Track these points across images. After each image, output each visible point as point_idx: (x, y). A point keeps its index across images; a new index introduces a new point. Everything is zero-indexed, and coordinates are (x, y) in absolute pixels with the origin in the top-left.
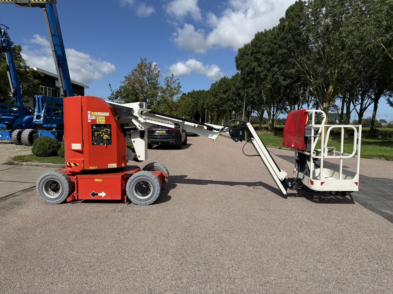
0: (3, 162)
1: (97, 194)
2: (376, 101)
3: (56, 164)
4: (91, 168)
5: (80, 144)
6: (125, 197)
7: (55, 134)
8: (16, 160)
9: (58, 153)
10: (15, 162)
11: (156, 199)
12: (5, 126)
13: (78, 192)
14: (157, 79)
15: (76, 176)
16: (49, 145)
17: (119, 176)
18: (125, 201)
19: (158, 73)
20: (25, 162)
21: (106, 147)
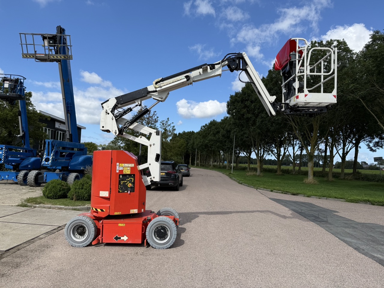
0: (17, 204)
1: (120, 238)
2: (357, 146)
3: (67, 207)
4: (116, 213)
5: (108, 192)
6: (145, 241)
7: (60, 176)
8: (30, 202)
9: (68, 196)
10: (29, 204)
11: (172, 243)
12: (12, 167)
13: (102, 236)
14: (155, 124)
15: (102, 221)
16: (60, 187)
17: (140, 220)
18: (145, 244)
19: (157, 118)
20: (38, 204)
21: (130, 194)
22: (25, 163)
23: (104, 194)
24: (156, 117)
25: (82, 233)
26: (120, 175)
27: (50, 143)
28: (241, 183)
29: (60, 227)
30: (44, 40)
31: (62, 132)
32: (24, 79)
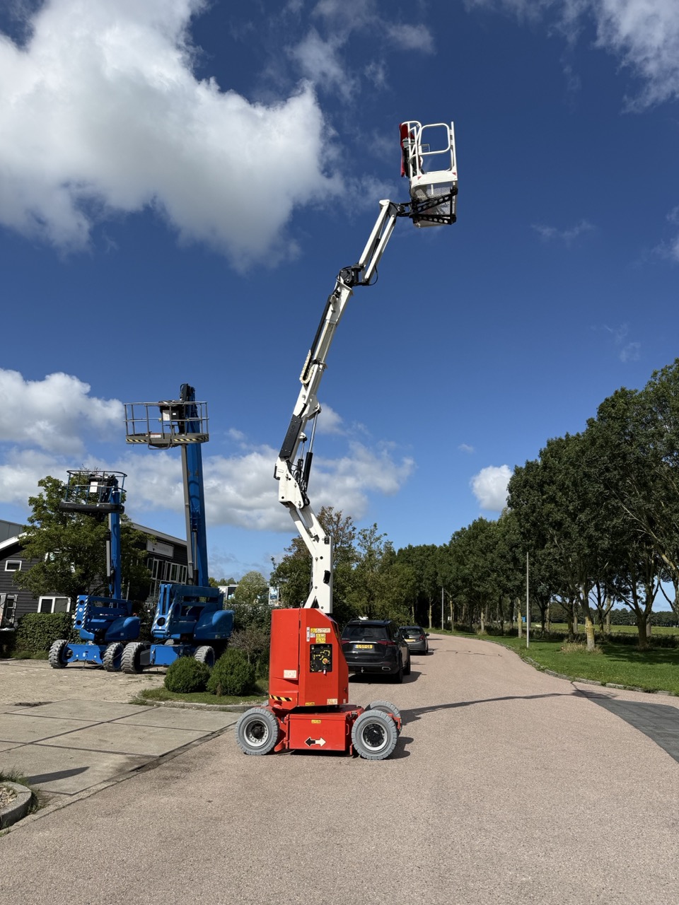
1: (314, 742)
4: (308, 704)
5: (295, 672)
6: (351, 747)
7: (179, 652)
8: (149, 698)
9: (207, 687)
11: (391, 751)
13: (289, 739)
14: (350, 542)
15: (287, 716)
17: (343, 716)
18: (351, 752)
19: (353, 530)
20: (163, 700)
21: (326, 675)
22: (115, 629)
23: (290, 674)
24: (350, 529)
25: (259, 736)
26: (311, 645)
27: (168, 591)
28: (543, 670)
29: (213, 733)
30: (162, 412)
31: (158, 561)
32: (124, 477)
